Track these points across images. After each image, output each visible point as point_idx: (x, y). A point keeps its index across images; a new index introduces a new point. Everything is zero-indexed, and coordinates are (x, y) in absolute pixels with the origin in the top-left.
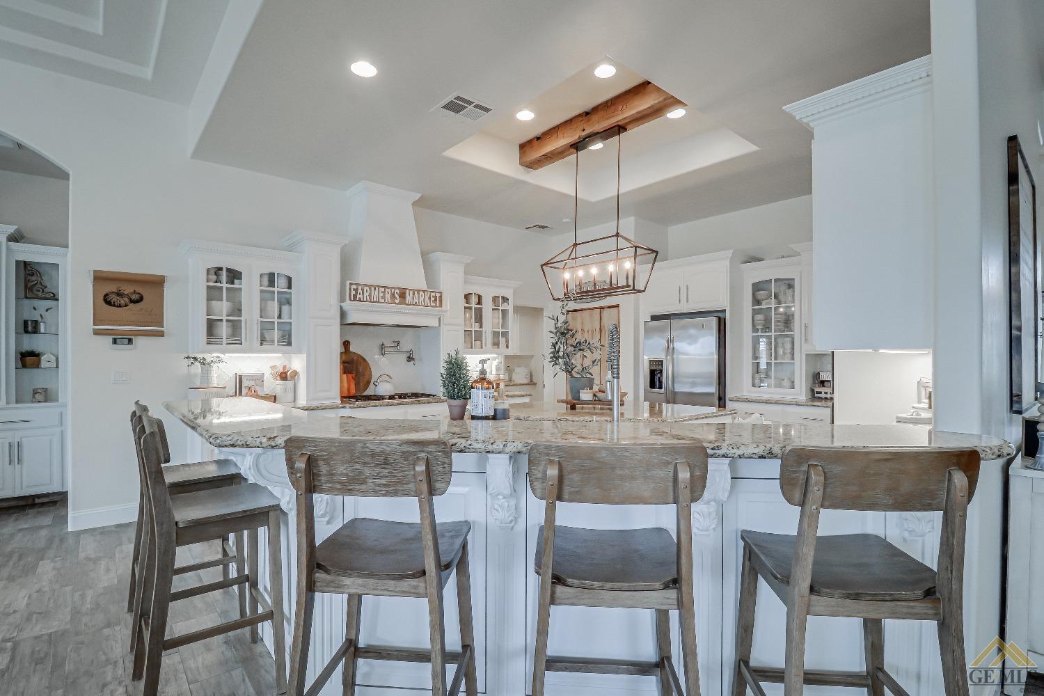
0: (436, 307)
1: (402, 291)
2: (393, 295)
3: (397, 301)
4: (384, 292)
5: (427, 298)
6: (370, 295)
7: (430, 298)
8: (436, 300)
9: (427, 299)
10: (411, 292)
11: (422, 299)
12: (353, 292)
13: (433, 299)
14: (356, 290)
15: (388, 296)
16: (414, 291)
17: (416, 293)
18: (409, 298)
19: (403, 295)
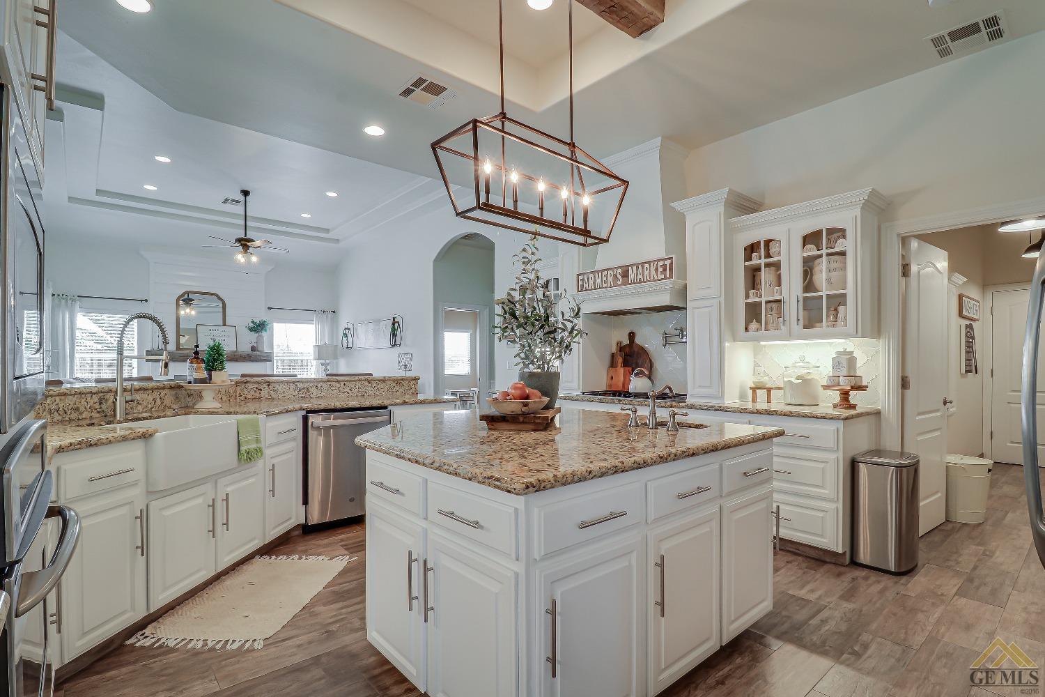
0: (665, 278)
1: (625, 269)
2: (615, 276)
3: (619, 283)
4: (607, 276)
5: (653, 270)
6: (594, 283)
7: (657, 269)
8: (665, 270)
9: (653, 272)
10: (635, 268)
11: (646, 273)
12: (580, 283)
13: (660, 269)
14: (583, 280)
15: (610, 279)
16: (637, 265)
17: (640, 267)
18: (632, 276)
19: (625, 275)
